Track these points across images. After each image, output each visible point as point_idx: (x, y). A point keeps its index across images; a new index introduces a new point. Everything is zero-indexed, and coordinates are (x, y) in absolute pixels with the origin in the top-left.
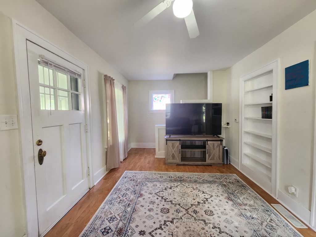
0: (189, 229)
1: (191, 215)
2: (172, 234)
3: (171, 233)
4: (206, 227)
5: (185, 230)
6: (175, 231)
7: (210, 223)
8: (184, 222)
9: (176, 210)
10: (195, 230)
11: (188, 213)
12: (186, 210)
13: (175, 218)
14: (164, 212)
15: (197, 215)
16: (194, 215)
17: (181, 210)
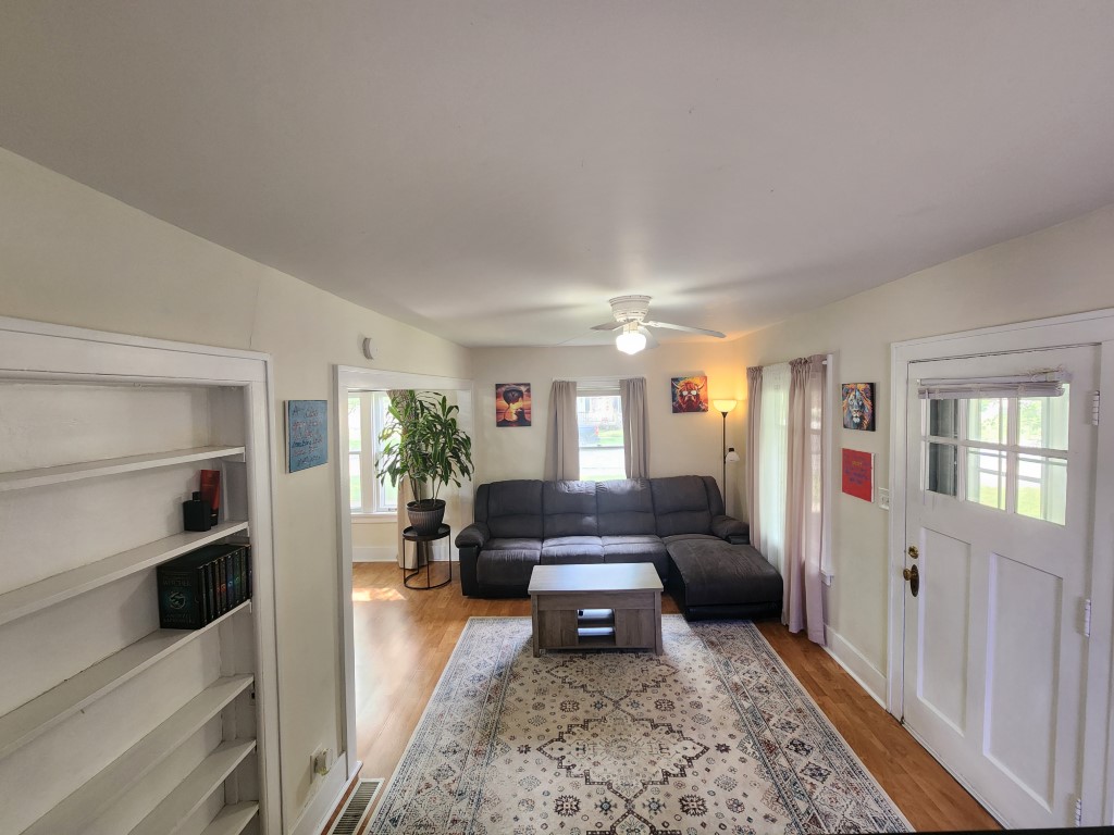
0: (628, 762)
1: (620, 795)
2: (661, 749)
3: (664, 751)
4: (587, 768)
5: (635, 759)
6: (657, 756)
7: (577, 776)
8: (638, 775)
9: (662, 808)
10: (613, 760)
11: (627, 800)
12: (630, 812)
13: (661, 783)
14: (695, 799)
15: (602, 798)
16: (610, 796)
17: (648, 808)
